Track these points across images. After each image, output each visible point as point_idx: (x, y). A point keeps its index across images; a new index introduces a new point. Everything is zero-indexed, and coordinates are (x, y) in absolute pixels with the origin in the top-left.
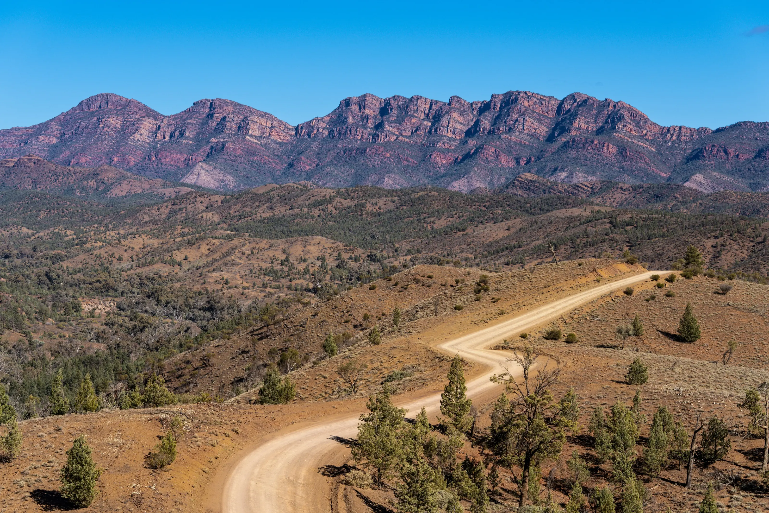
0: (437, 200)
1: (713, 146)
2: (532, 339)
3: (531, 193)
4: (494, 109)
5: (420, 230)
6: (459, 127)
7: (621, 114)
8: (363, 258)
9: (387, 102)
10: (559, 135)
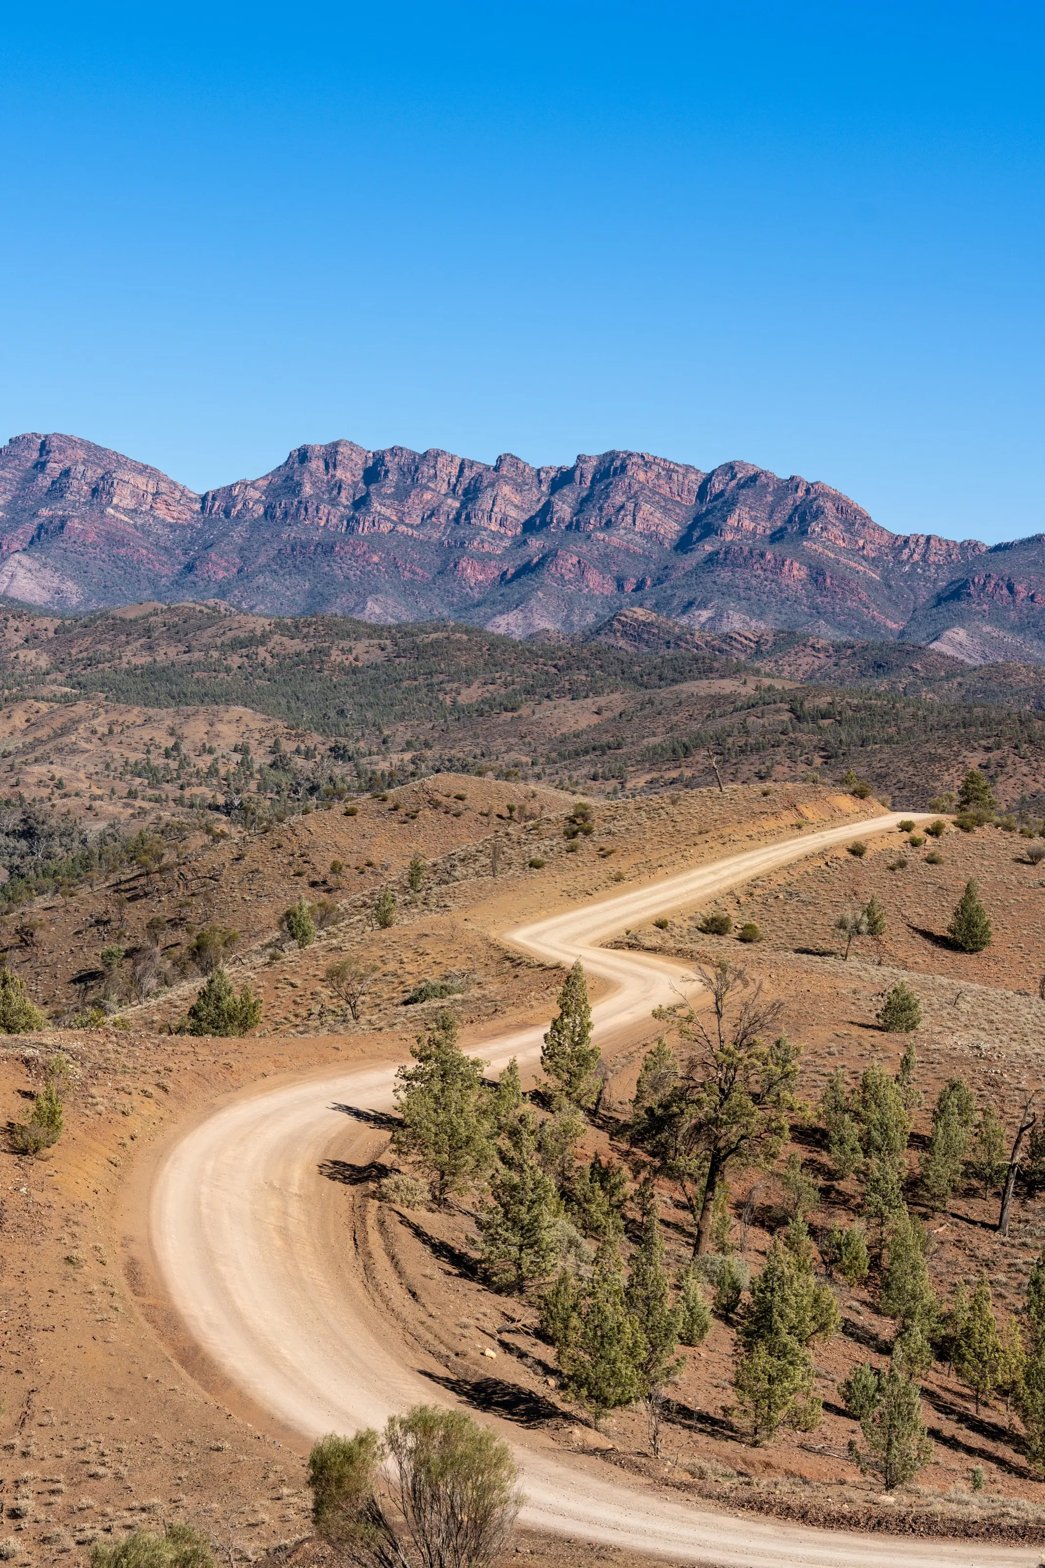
0: (466, 649)
1: (988, 576)
2: (677, 931)
3: (642, 645)
4: (581, 483)
5: (430, 704)
6: (513, 513)
7: (819, 507)
8: (322, 752)
9: (379, 458)
10: (699, 539)
